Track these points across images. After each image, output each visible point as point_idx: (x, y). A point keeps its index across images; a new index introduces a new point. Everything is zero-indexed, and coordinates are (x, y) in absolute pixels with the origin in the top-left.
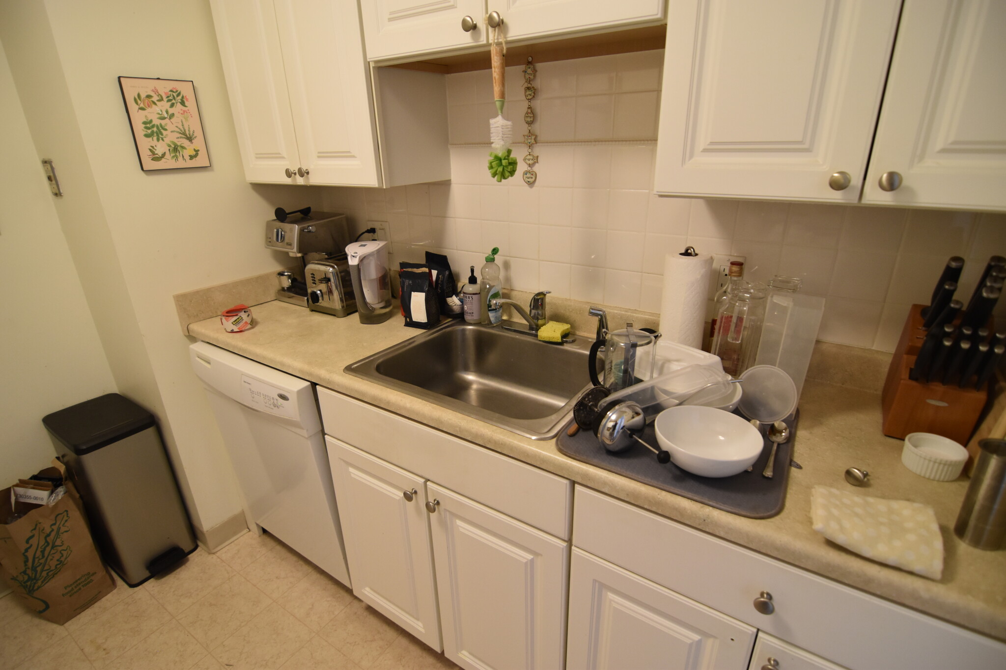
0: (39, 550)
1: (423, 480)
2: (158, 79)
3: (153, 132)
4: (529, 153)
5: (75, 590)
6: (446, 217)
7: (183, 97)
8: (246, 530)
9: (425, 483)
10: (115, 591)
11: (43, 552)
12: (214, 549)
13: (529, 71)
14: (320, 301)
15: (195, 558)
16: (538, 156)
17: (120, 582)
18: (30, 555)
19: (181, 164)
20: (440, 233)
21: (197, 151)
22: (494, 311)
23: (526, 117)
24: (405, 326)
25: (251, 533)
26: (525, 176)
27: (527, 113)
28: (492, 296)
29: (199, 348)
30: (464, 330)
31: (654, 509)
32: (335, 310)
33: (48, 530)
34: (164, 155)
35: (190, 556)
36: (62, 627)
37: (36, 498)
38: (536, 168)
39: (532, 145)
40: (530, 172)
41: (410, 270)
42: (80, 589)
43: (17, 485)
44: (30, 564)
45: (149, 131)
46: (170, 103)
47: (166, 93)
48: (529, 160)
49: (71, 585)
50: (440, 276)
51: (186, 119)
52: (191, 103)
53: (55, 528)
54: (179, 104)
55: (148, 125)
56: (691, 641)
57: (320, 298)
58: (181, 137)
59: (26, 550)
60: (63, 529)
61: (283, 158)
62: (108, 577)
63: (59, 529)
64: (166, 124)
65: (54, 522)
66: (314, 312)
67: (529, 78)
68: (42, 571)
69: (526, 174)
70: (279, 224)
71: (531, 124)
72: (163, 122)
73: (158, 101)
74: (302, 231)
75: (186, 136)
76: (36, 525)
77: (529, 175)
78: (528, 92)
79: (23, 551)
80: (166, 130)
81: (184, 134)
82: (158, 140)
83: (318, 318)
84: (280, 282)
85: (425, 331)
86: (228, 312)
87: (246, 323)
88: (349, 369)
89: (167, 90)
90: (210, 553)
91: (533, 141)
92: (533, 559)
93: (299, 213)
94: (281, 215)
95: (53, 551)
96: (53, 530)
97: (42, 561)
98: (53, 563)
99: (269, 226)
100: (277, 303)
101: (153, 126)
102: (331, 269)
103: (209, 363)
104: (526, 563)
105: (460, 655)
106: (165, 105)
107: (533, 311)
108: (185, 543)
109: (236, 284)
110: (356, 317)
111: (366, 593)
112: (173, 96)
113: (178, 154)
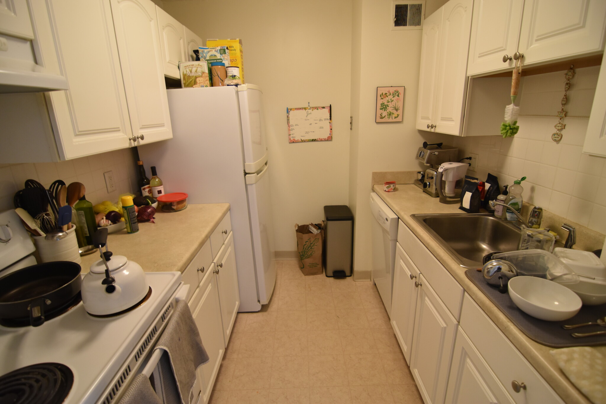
0: (308, 247)
1: (419, 272)
2: (392, 87)
3: (383, 108)
4: (559, 123)
5: (312, 266)
6: (507, 156)
7: (399, 93)
8: (369, 280)
9: (420, 273)
10: (322, 275)
11: (308, 248)
12: (356, 279)
13: (570, 73)
14: (427, 188)
15: (348, 278)
16: (565, 125)
17: (324, 273)
18: (305, 247)
19: (390, 120)
20: (501, 164)
21: (398, 115)
22: (511, 213)
23: (563, 101)
24: (459, 208)
25: (370, 282)
26: (554, 136)
27: (563, 98)
28: (511, 204)
29: (373, 195)
30: (488, 219)
31: (488, 314)
32: (432, 193)
33: (312, 242)
34: (385, 116)
35: (347, 278)
36: (304, 276)
37: (313, 231)
38: (563, 132)
39: (562, 118)
40: (557, 134)
41: (469, 180)
42: (313, 267)
43: (310, 224)
44: (304, 250)
45: (382, 107)
46: (393, 96)
47: (392, 92)
48: (558, 127)
49: (311, 264)
50: (491, 188)
51: (398, 102)
52: (401, 96)
53: (314, 242)
54: (397, 96)
55: (382, 105)
56: (492, 401)
57: (428, 186)
58: (393, 109)
59: (305, 245)
60: (316, 244)
61: (429, 119)
62: (321, 269)
63: (315, 243)
64: (389, 105)
65: (314, 240)
66: (424, 192)
67: (569, 77)
68: (306, 254)
69: (555, 135)
70: (423, 149)
71: (564, 105)
72: (388, 104)
73: (389, 95)
74: (431, 153)
75: (396, 109)
76: (310, 239)
77: (556, 136)
78: (567, 86)
79: (304, 244)
80: (388, 106)
81: (395, 108)
82: (384, 111)
83: (425, 195)
84: (417, 176)
85: (466, 213)
86: (387, 183)
87: (392, 189)
88: (413, 216)
89: (393, 91)
90: (354, 280)
91: (563, 115)
92: (446, 327)
93: (436, 145)
94: (425, 145)
95: (310, 250)
96: (313, 243)
97: (307, 251)
98: (309, 253)
99: (420, 149)
100: (413, 185)
101: (384, 105)
102: (435, 173)
103: (373, 200)
104: (443, 328)
105: (414, 370)
106: (391, 97)
107: (531, 218)
108: (348, 272)
109: (398, 173)
110: (438, 199)
111: (394, 323)
112: (395, 93)
113: (390, 116)
